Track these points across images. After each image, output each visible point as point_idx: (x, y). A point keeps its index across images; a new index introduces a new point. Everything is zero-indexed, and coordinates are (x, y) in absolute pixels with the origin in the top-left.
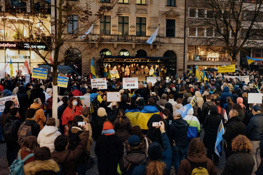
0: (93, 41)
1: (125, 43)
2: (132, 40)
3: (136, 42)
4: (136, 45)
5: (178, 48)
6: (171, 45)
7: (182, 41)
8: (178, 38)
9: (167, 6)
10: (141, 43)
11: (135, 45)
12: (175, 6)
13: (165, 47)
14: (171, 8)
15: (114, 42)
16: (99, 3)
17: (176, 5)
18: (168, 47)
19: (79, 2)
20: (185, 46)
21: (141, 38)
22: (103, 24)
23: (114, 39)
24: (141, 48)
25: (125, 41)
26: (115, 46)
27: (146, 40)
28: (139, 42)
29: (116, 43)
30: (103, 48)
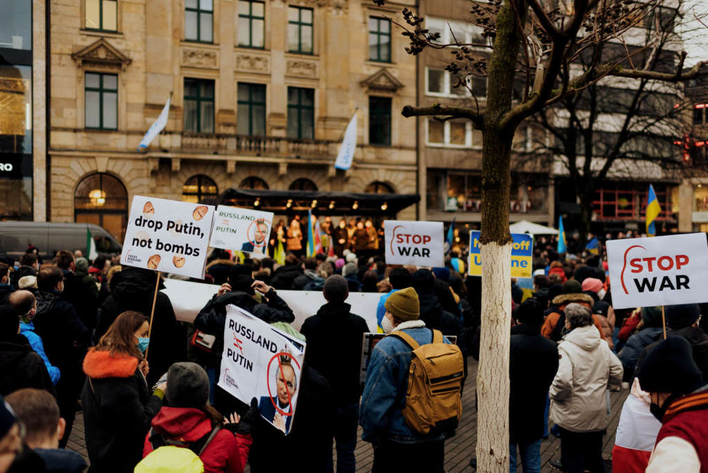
0: (165, 151)
1: (260, 159)
2: (277, 149)
3: (290, 158)
4: (291, 167)
5: (401, 176)
6: (381, 166)
7: (410, 157)
8: (401, 148)
9: (371, 60)
10: (304, 159)
11: (286, 165)
12: (389, 61)
13: (367, 172)
14: (381, 66)
15: (225, 155)
16: (182, 43)
17: (393, 60)
18: (374, 173)
19: (121, 36)
20: (417, 172)
21: (304, 147)
22: (193, 104)
23: (226, 148)
24: (303, 175)
25: (259, 155)
26: (231, 167)
27: (317, 152)
28: (298, 157)
29: (232, 159)
30: (193, 172)
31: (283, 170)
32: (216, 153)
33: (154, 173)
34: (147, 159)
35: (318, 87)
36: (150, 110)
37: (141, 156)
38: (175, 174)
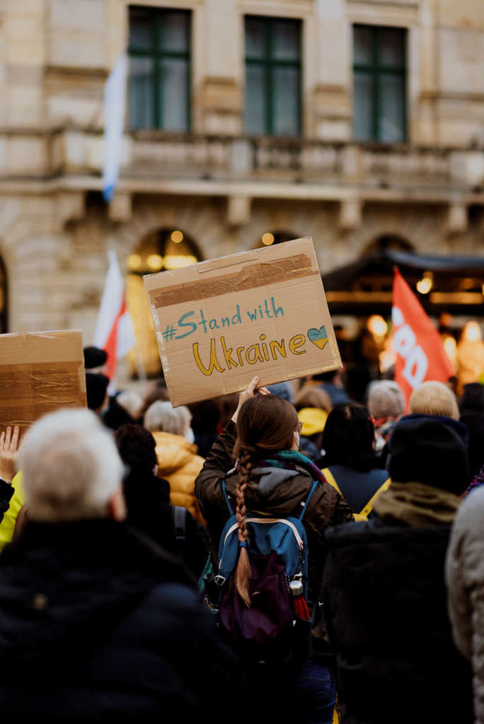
0: (97, 174)
1: (302, 191)
3: (367, 188)
4: (371, 208)
10: (396, 189)
11: (358, 204)
21: (394, 162)
22: (146, 65)
23: (226, 166)
24: (390, 226)
25: (299, 181)
26: (239, 211)
27: (423, 174)
28: (384, 186)
29: (241, 192)
30: (153, 222)
31: (351, 215)
32: (206, 178)
33: (71, 226)
34: (53, 195)
35: (417, 23)
36: (56, 82)
37: (37, 187)
38: (115, 226)
